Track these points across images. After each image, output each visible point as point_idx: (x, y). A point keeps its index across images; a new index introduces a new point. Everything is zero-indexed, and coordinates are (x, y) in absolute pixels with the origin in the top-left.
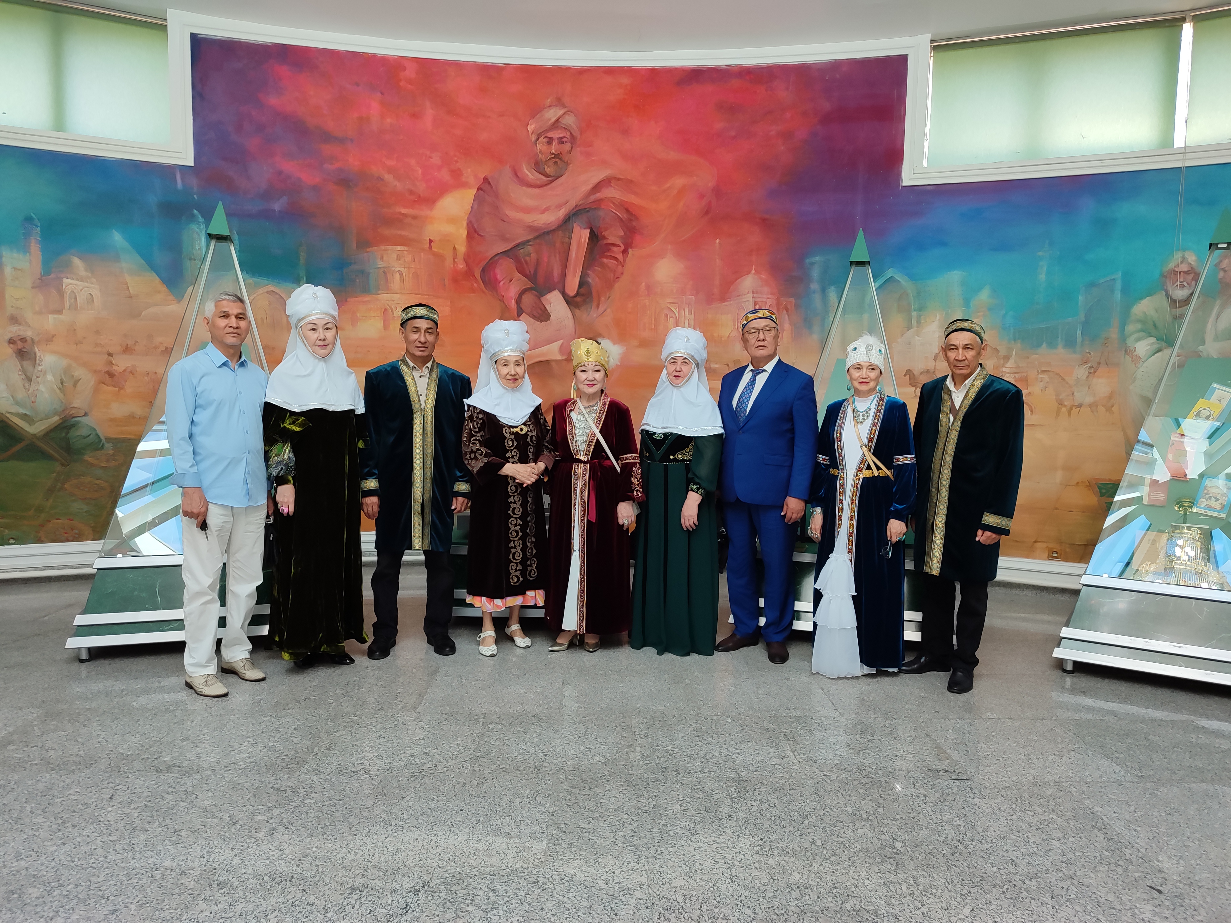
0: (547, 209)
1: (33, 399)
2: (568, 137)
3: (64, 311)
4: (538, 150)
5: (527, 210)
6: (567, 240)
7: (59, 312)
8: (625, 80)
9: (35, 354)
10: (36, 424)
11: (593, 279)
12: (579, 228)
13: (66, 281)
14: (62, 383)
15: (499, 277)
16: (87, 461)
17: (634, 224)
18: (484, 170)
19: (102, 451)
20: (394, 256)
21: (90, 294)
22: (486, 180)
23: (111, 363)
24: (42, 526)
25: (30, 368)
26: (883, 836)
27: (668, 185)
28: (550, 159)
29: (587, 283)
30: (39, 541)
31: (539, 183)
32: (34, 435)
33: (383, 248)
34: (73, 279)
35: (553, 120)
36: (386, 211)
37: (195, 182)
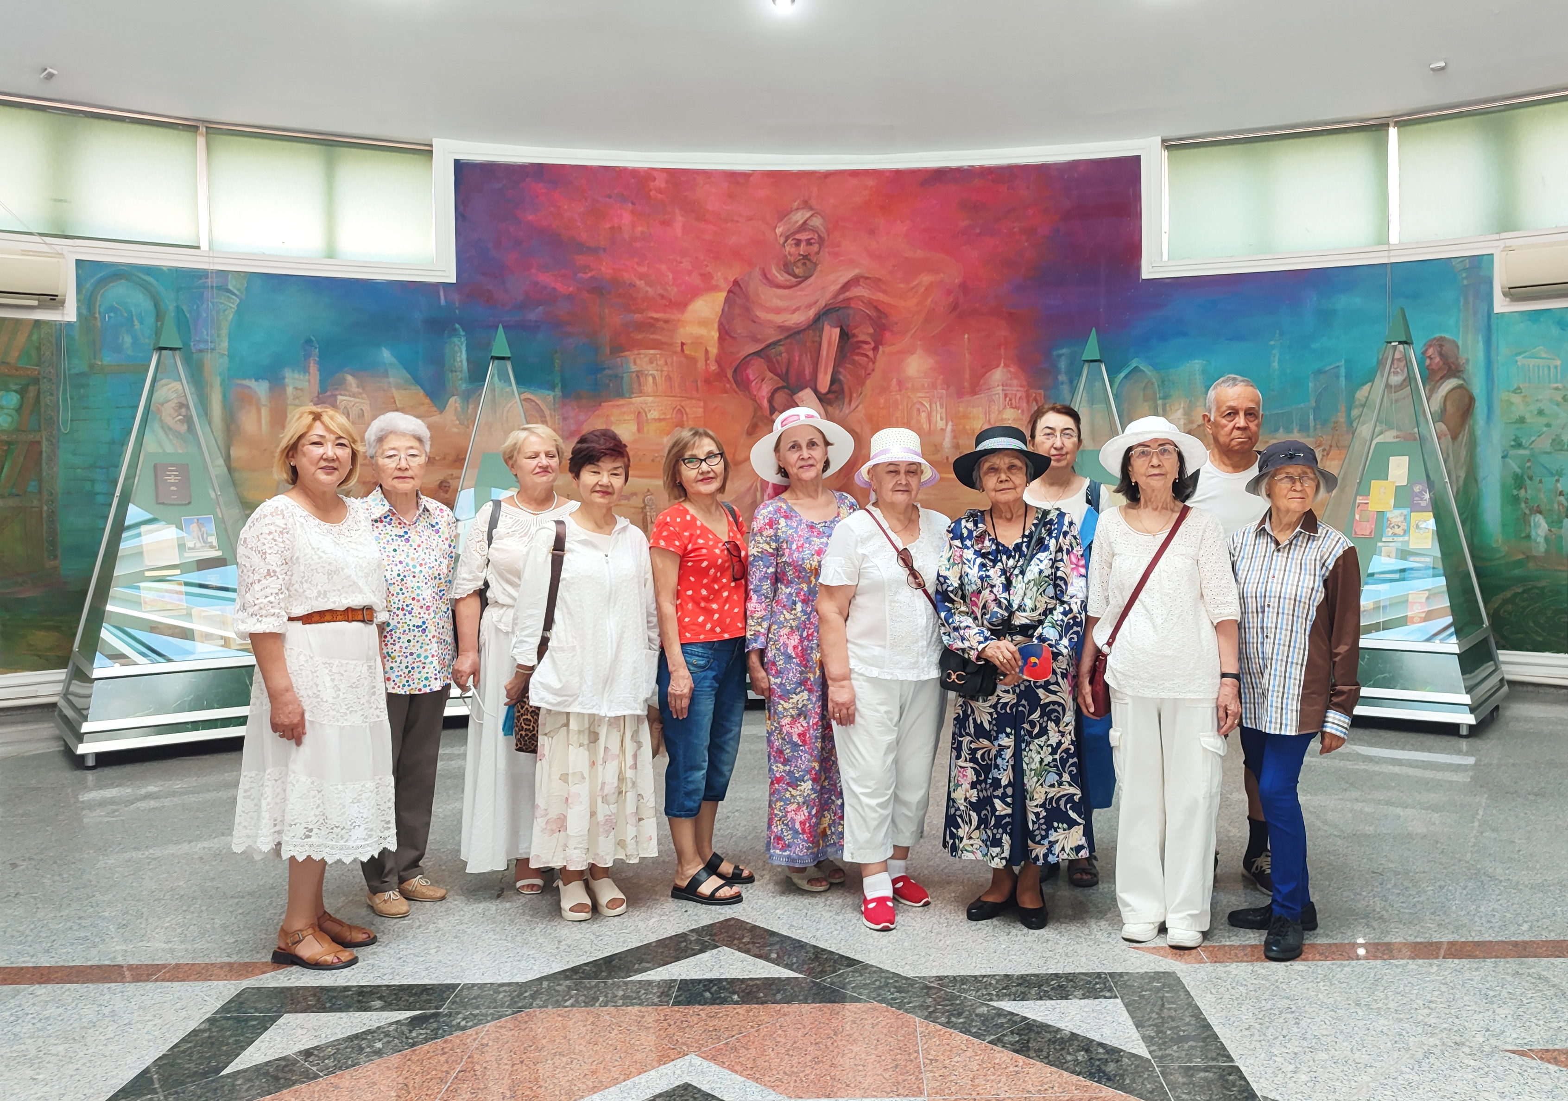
0: (797, 309)
2: (816, 238)
4: (787, 252)
5: (778, 311)
6: (817, 339)
8: (872, 182)
11: (845, 377)
12: (829, 327)
13: (339, 396)
15: (751, 377)
17: (883, 321)
20: (647, 359)
21: (362, 409)
22: (736, 283)
27: (915, 283)
28: (799, 260)
29: (840, 381)
31: (788, 283)
33: (636, 352)
34: (346, 395)
35: (801, 222)
36: (638, 317)
37: (456, 297)
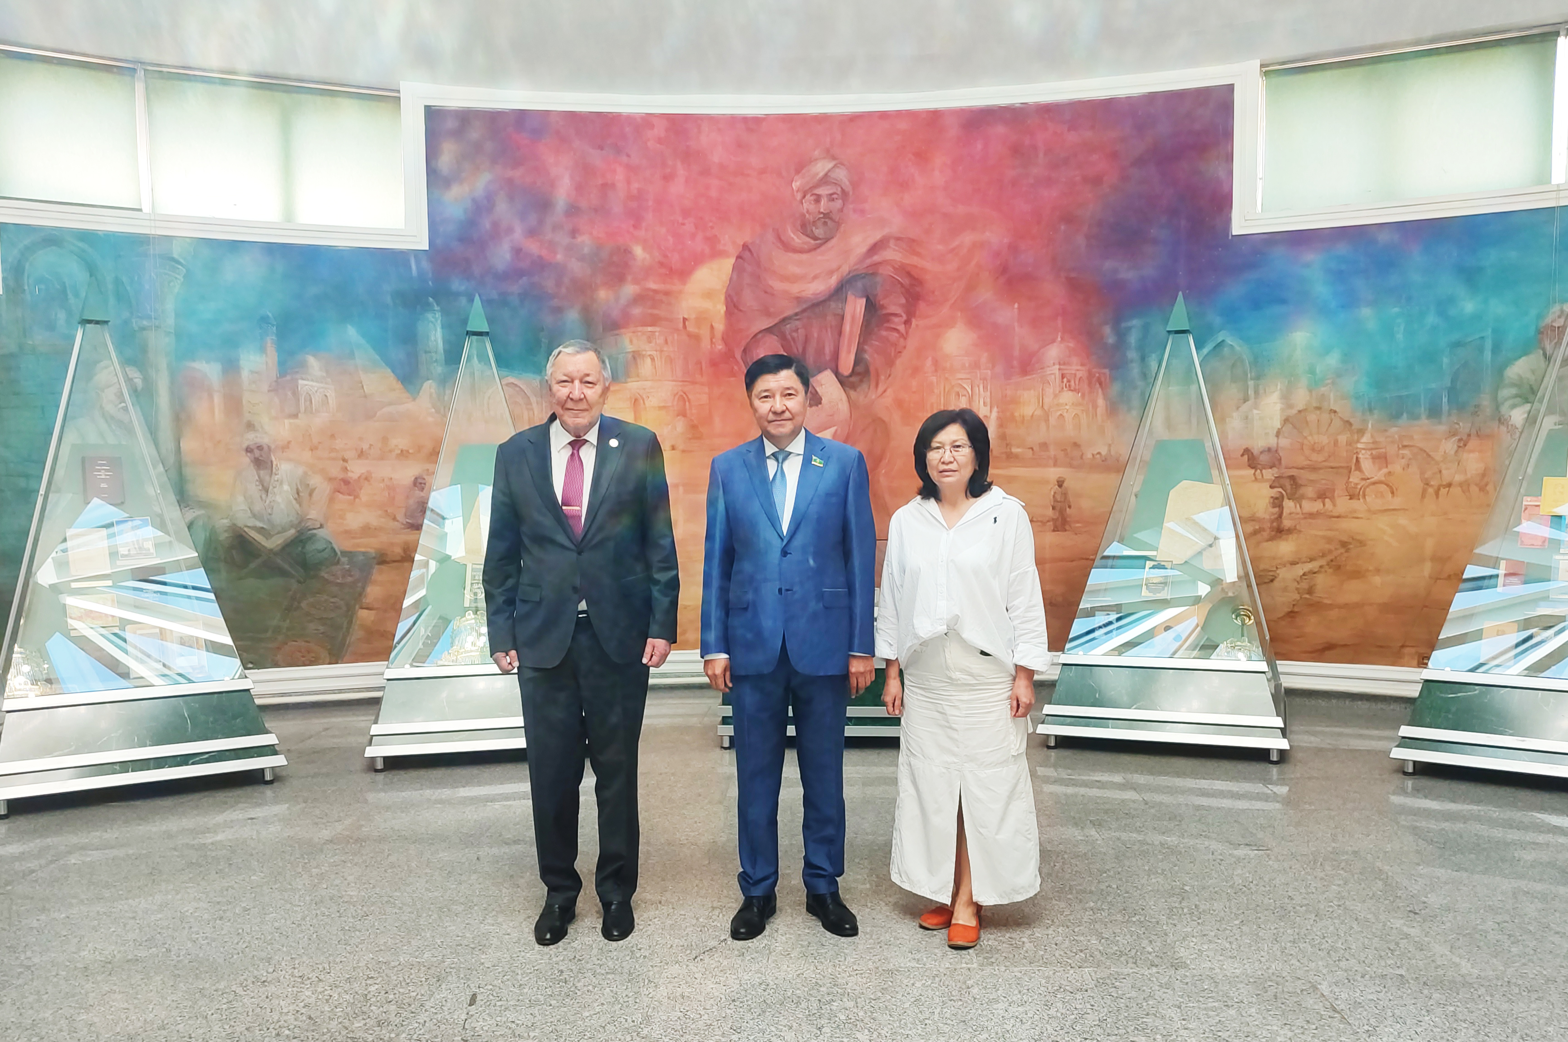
0: (815, 277)
1: (269, 511)
2: (839, 193)
3: (299, 415)
4: (805, 211)
5: (795, 279)
6: (839, 311)
7: (295, 416)
8: (903, 125)
9: (272, 462)
10: (273, 538)
11: (870, 355)
12: (853, 297)
13: (301, 382)
14: (298, 494)
16: (323, 577)
17: (918, 289)
19: (339, 567)
20: (644, 337)
21: (326, 396)
22: (746, 247)
23: (345, 469)
24: (279, 648)
25: (267, 478)
26: (1175, 883)
28: (819, 219)
29: (864, 359)
30: (276, 665)
31: (806, 247)
32: (271, 550)
33: (631, 330)
34: (308, 380)
35: (821, 174)
37: (429, 267)
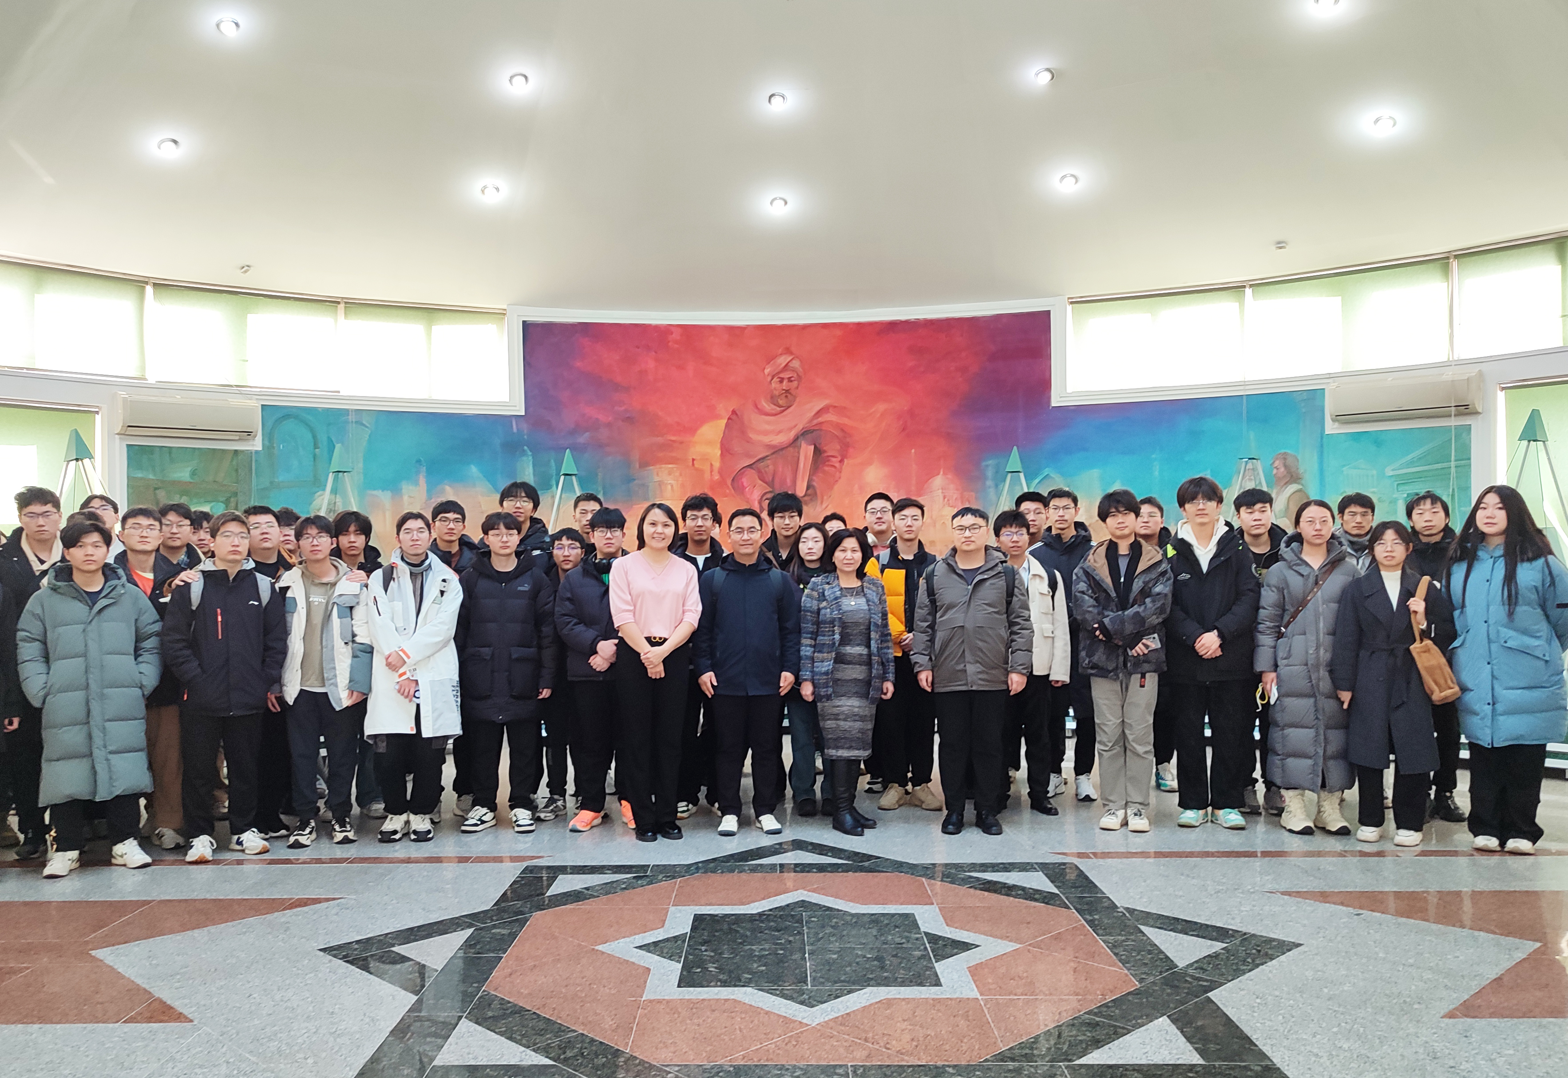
0: (780, 432)
2: (795, 376)
4: (773, 388)
5: (766, 433)
6: (797, 454)
8: (838, 333)
11: (817, 483)
12: (805, 445)
15: (745, 484)
17: (848, 440)
18: (732, 405)
20: (664, 471)
22: (734, 412)
27: (872, 411)
28: (782, 394)
29: (813, 487)
31: (773, 412)
33: (658, 466)
35: (783, 365)
36: (660, 440)
37: (525, 426)
